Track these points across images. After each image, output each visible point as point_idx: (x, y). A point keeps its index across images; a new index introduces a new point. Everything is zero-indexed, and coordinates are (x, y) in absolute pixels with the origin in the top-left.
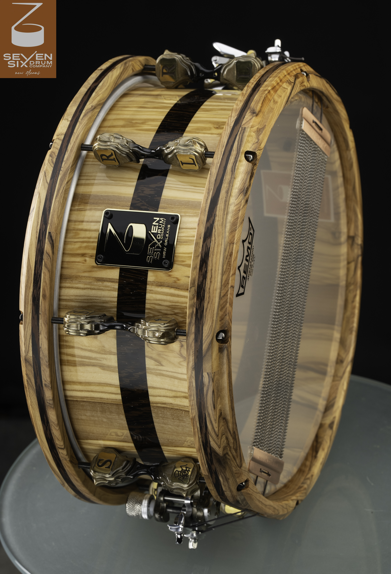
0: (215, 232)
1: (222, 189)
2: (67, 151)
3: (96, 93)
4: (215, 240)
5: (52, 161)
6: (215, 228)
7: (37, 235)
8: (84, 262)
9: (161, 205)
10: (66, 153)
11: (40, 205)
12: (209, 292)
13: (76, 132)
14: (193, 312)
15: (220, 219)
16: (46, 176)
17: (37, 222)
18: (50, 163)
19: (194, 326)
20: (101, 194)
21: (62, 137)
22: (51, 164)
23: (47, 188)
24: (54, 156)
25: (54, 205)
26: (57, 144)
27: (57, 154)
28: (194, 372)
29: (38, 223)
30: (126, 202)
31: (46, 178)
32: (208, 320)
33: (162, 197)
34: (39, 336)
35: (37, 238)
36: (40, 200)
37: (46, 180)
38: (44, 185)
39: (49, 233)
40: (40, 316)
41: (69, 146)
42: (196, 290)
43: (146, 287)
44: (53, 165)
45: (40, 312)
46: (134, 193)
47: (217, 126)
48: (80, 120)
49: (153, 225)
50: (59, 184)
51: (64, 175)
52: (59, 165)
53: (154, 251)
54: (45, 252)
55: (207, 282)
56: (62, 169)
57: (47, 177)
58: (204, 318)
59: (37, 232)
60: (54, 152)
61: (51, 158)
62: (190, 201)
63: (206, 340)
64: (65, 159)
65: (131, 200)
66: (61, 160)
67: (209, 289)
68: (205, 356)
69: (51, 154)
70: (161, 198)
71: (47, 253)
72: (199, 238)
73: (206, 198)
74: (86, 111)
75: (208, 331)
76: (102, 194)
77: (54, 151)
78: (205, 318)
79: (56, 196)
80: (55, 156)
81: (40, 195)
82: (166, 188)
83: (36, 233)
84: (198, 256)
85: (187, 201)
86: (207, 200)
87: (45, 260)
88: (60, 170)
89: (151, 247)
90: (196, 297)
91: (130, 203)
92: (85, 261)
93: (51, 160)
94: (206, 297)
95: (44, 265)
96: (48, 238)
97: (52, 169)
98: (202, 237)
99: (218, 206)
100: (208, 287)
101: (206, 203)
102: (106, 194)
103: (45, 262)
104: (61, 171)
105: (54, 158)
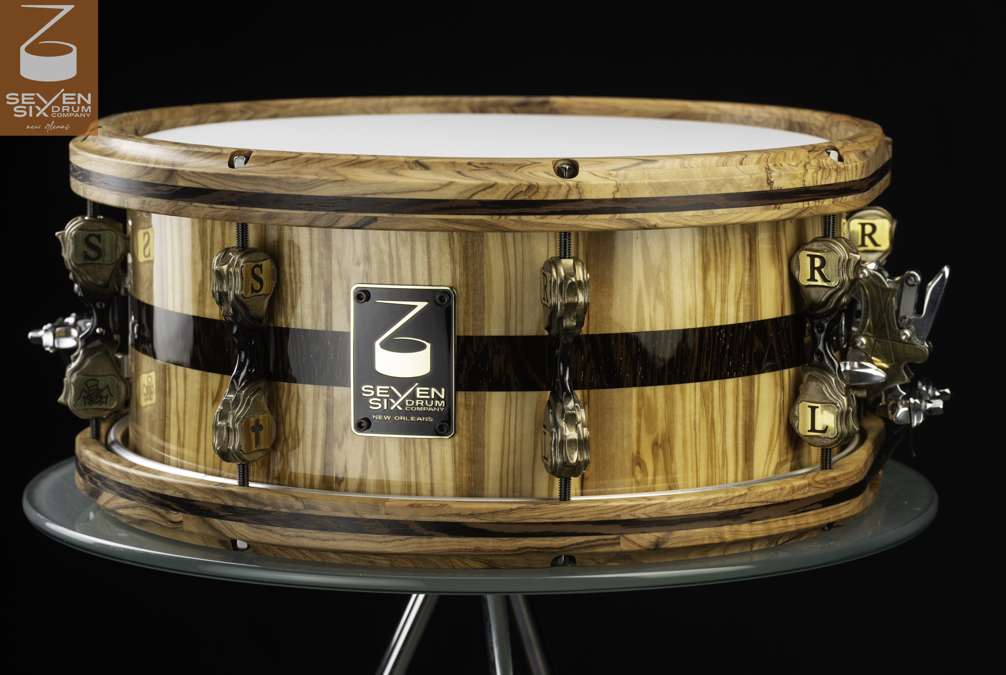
0: (400, 540)
1: (483, 539)
2: (542, 216)
3: (693, 216)
4: (385, 542)
5: (518, 194)
6: (406, 539)
7: (370, 194)
8: (355, 262)
9: (472, 395)
10: (538, 216)
11: (427, 191)
12: (298, 537)
13: (587, 220)
14: (266, 505)
15: (424, 545)
16: (484, 190)
17: (393, 191)
18: (514, 191)
19: (245, 506)
20: (485, 272)
21: (574, 196)
22: (513, 193)
23: (460, 198)
24: (531, 193)
25: (428, 219)
26: (557, 192)
27: (534, 198)
28: (181, 496)
29: (393, 193)
30: (473, 326)
31: (481, 191)
32: (255, 532)
33: (488, 393)
34: (207, 203)
35: (364, 194)
36: (436, 190)
37: (477, 193)
38: (466, 191)
39: (375, 219)
40: (236, 208)
41: (553, 216)
42: (299, 512)
43: (323, 385)
44: (509, 198)
45: (242, 208)
46: (493, 337)
47: (659, 443)
48: (618, 216)
49: (430, 389)
50: (471, 220)
51: (491, 225)
52: (509, 210)
53: (382, 398)
54: (341, 214)
55: (313, 531)
56: (503, 217)
57: (483, 193)
58: (257, 526)
59: (375, 194)
60: (537, 191)
61: (524, 189)
62: (484, 448)
63: (225, 525)
64: (524, 218)
65: (478, 334)
66: (520, 210)
67: (303, 537)
68: (204, 521)
69: (534, 186)
70: (485, 391)
71: (339, 219)
72: (387, 512)
73: (463, 513)
74: (642, 219)
75: (240, 532)
76: (485, 275)
77: (540, 191)
78: (257, 528)
79: (446, 220)
80: (530, 197)
81: (445, 188)
82: (506, 396)
83: (372, 192)
84: (357, 514)
85: (484, 442)
86: (459, 515)
87: (326, 216)
88: (500, 214)
89: (390, 392)
90: (288, 511)
91: (471, 334)
92: (358, 264)
93: (520, 189)
94: (290, 531)
95: (318, 215)
96: (366, 217)
97: (502, 198)
98: (389, 516)
99: (449, 539)
100: (306, 534)
101: (451, 515)
102: (486, 283)
103: (324, 215)
104: (498, 217)
105: (525, 195)
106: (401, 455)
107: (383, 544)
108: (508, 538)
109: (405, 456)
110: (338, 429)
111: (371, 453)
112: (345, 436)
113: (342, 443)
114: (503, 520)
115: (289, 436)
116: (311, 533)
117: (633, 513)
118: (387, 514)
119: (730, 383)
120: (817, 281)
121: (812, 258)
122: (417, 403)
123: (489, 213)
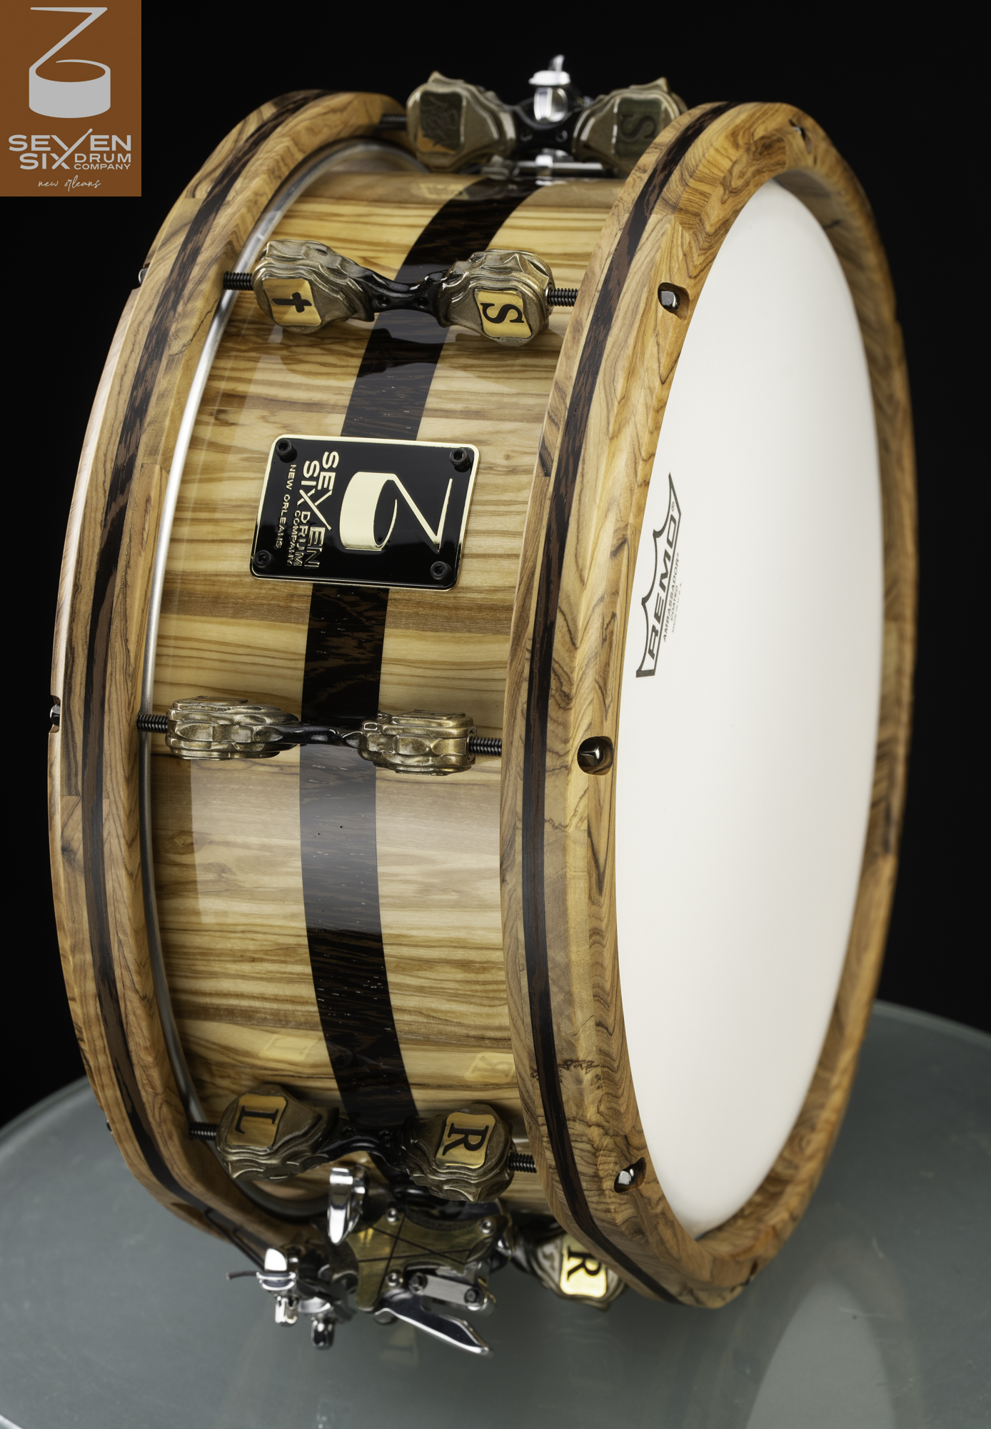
0: (104, 482)
1: (92, 597)
2: (525, 712)
3: (517, 939)
4: (105, 462)
5: (559, 679)
6: (105, 491)
7: (583, 469)
8: (512, 454)
9: (306, 605)
10: (525, 706)
11: (576, 549)
12: (134, 344)
13: (515, 778)
14: (185, 304)
15: (93, 515)
16: (569, 630)
17: (582, 500)
18: (564, 674)
19: (191, 277)
20: (472, 635)
21: (550, 761)
22: (560, 671)
23: (562, 595)
24: (558, 698)
25: (538, 547)
26: (557, 736)
27: (551, 702)
28: (229, 198)
29: (580, 500)
30: (400, 613)
31: (568, 626)
32: (152, 289)
33: (306, 627)
34: (616, 250)
35: (584, 460)
36: (577, 562)
37: (566, 620)
38: (570, 604)
39: (547, 474)
41: (524, 729)
42: (167, 348)
43: (351, 400)
44: (554, 665)
46: (382, 640)
47: (224, 875)
48: (520, 825)
49: (321, 546)
50: (530, 609)
51: (519, 637)
52: (538, 665)
53: (317, 479)
54: (562, 427)
55: (137, 365)
56: (528, 655)
57: (565, 629)
58: (161, 291)
59: (583, 476)
60: (560, 708)
61: (565, 689)
62: (232, 617)
63: (172, 251)
64: (525, 686)
65: (389, 620)
66: (536, 681)
67: (132, 351)
68: (185, 225)
69: (568, 704)
70: (309, 625)
71: (556, 424)
72: (145, 466)
73: (129, 571)
74: (514, 861)
75: (158, 269)
76: (467, 635)
77: (561, 712)
78: (158, 292)
79: (533, 574)
80: (553, 696)
81: (577, 575)
82: (299, 654)
83: (585, 471)
84: (148, 425)
85: (240, 618)
86: (128, 566)
87: (563, 407)
88: (533, 652)
89: (325, 491)
90: (171, 333)
91: (389, 609)
92: (508, 457)
93: (565, 683)
94: (144, 334)
95: (566, 396)
96: (552, 461)
97: (555, 655)
98: (139, 468)
99: (97, 550)
100: (134, 355)
101: (129, 555)
102: (457, 635)
103: (564, 403)
104: (530, 648)
105: (556, 690)
106: (237, 500)
107: (103, 458)
108: (88, 633)
109: (234, 506)
110: (285, 416)
111: (246, 460)
112: (276, 425)
113: (268, 422)
114: (113, 627)
115: (292, 352)
116: (135, 362)
117: (111, 817)
118: (142, 466)
119: (308, 991)
120: (449, 1136)
121: (482, 1133)
122: (303, 527)
123: (537, 635)
